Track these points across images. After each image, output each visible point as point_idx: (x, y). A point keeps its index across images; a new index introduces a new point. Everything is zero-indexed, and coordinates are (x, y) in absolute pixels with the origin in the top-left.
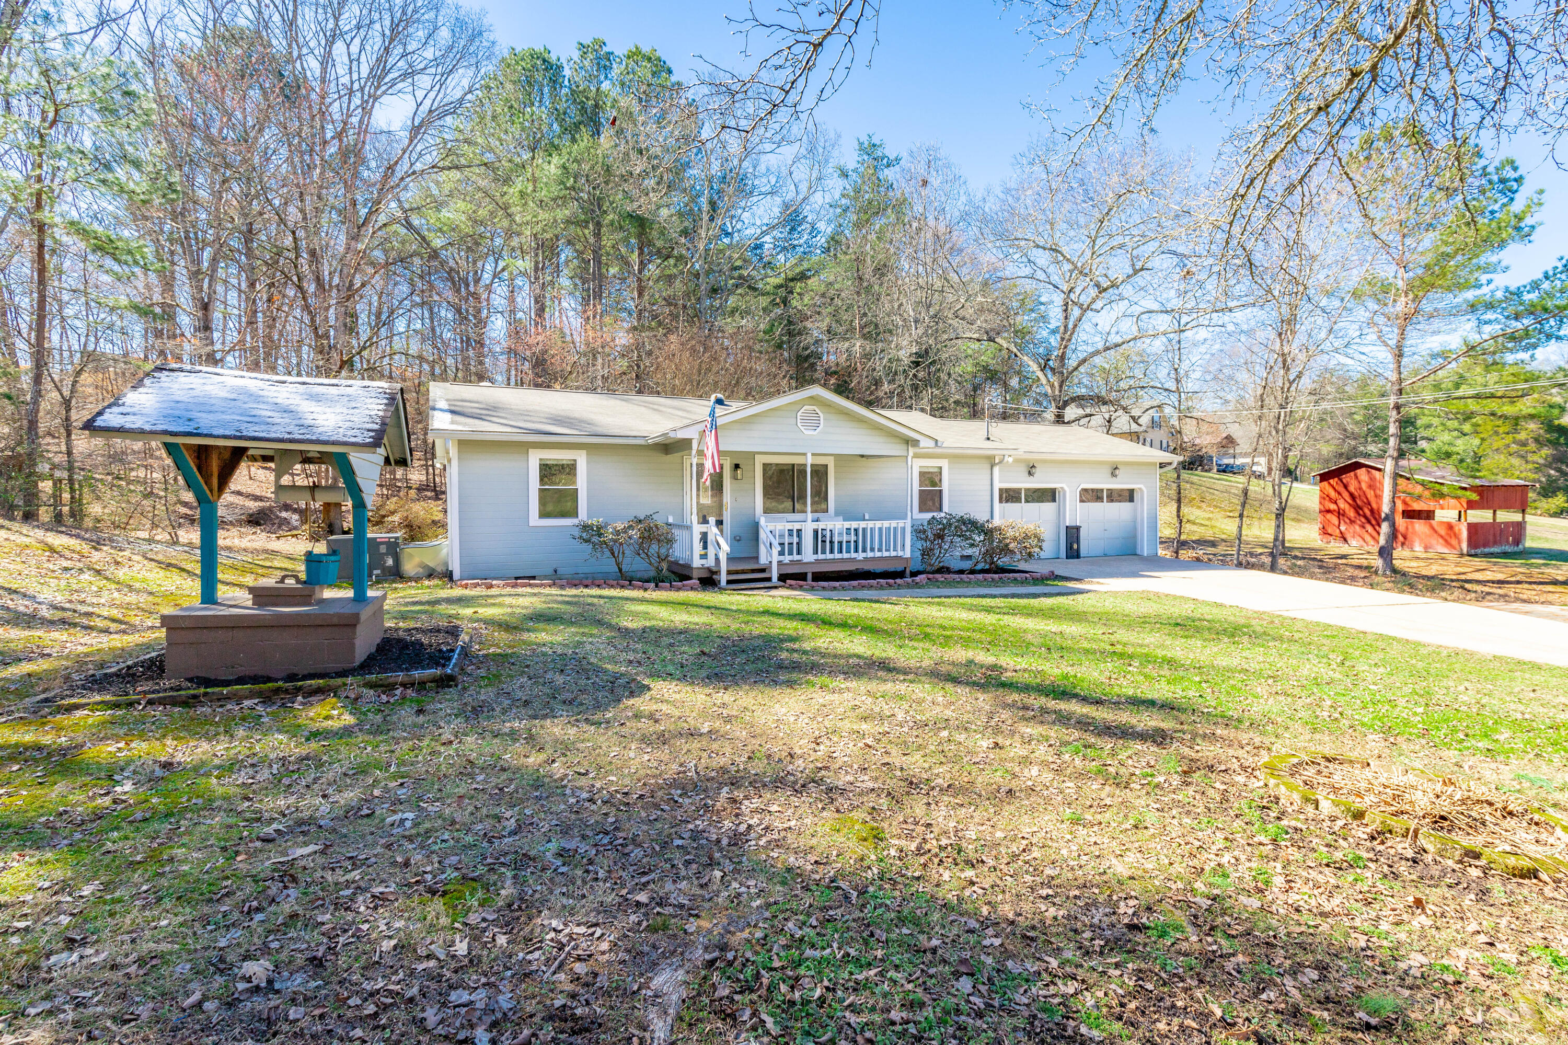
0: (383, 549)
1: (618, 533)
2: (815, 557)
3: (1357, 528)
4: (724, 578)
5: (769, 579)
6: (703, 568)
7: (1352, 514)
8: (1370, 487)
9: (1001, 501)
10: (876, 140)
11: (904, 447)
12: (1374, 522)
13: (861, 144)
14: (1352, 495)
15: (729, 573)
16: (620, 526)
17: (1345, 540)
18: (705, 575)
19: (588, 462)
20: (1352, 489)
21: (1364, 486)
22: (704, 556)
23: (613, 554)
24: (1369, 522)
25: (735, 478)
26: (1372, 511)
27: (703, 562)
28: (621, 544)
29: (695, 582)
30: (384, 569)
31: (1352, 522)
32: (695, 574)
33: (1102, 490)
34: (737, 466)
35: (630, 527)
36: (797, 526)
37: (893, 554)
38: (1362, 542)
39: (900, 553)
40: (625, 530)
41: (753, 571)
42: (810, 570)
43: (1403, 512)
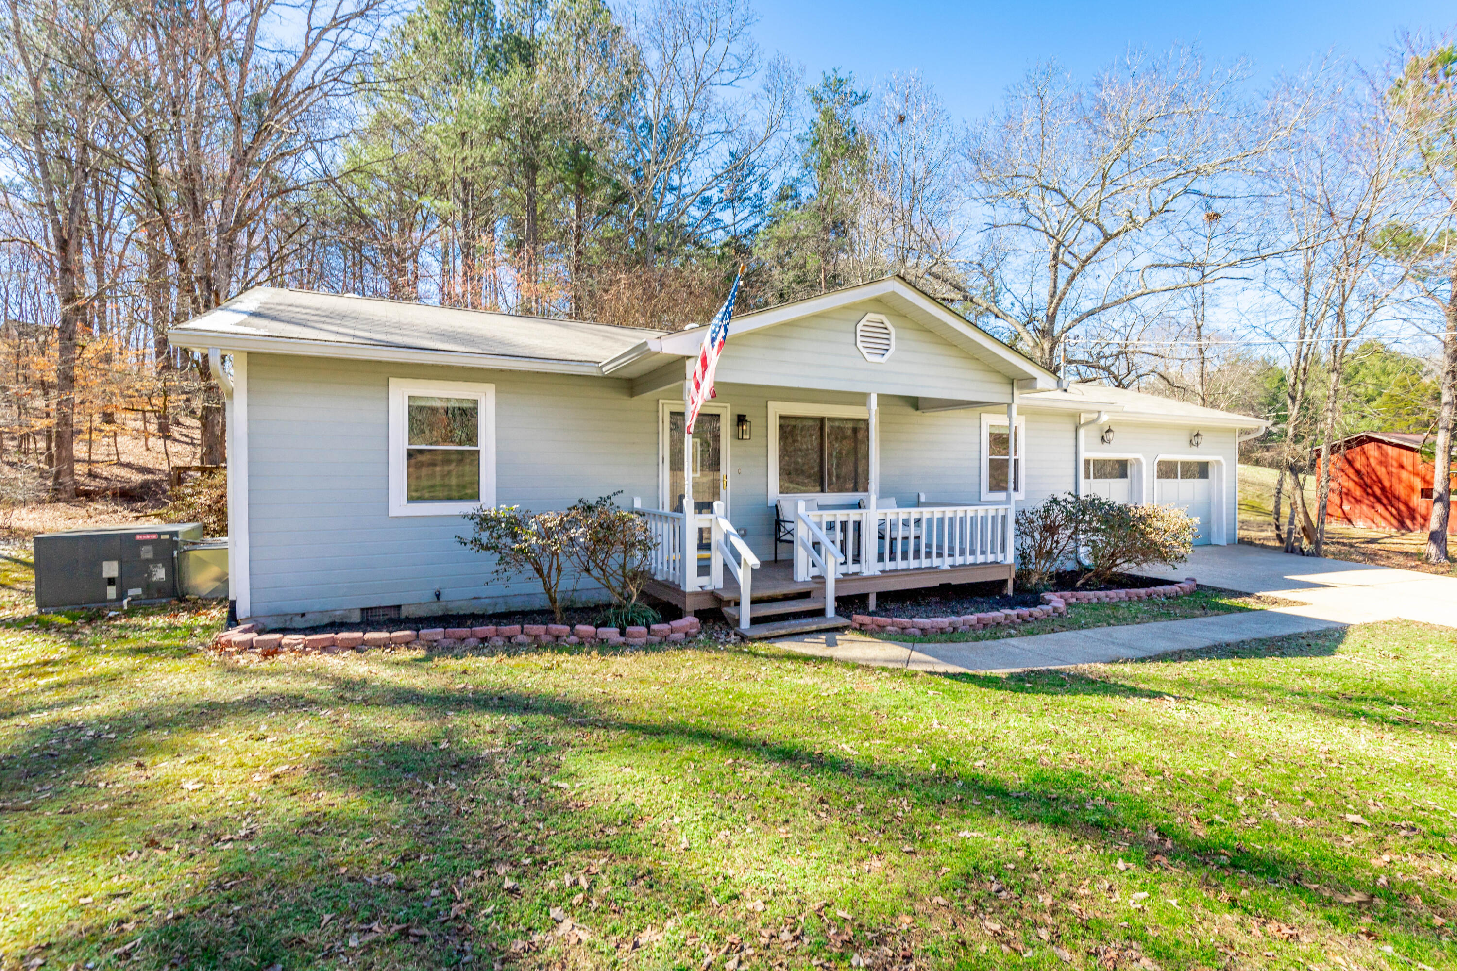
0: (147, 553)
1: (549, 533)
2: (880, 566)
3: (1364, 508)
4: (746, 613)
5: (820, 613)
6: (703, 593)
7: (1358, 492)
8: (1381, 463)
9: (1087, 477)
10: (842, 75)
11: (1008, 389)
12: (1385, 501)
13: (827, 78)
14: (1358, 472)
15: (754, 602)
16: (552, 520)
17: (1349, 521)
18: (707, 604)
19: (498, 404)
20: (1358, 465)
21: (1373, 462)
22: (704, 569)
23: (539, 570)
24: (1379, 501)
25: (738, 437)
26: (1383, 489)
27: (704, 580)
28: (554, 554)
29: (689, 622)
30: (148, 587)
31: (1358, 501)
32: (690, 605)
33: (1176, 463)
34: (741, 420)
35: (575, 523)
36: (853, 515)
37: (991, 558)
38: (1370, 523)
39: (1000, 557)
40: (564, 528)
41: (787, 598)
42: (872, 590)
43: (1422, 490)
